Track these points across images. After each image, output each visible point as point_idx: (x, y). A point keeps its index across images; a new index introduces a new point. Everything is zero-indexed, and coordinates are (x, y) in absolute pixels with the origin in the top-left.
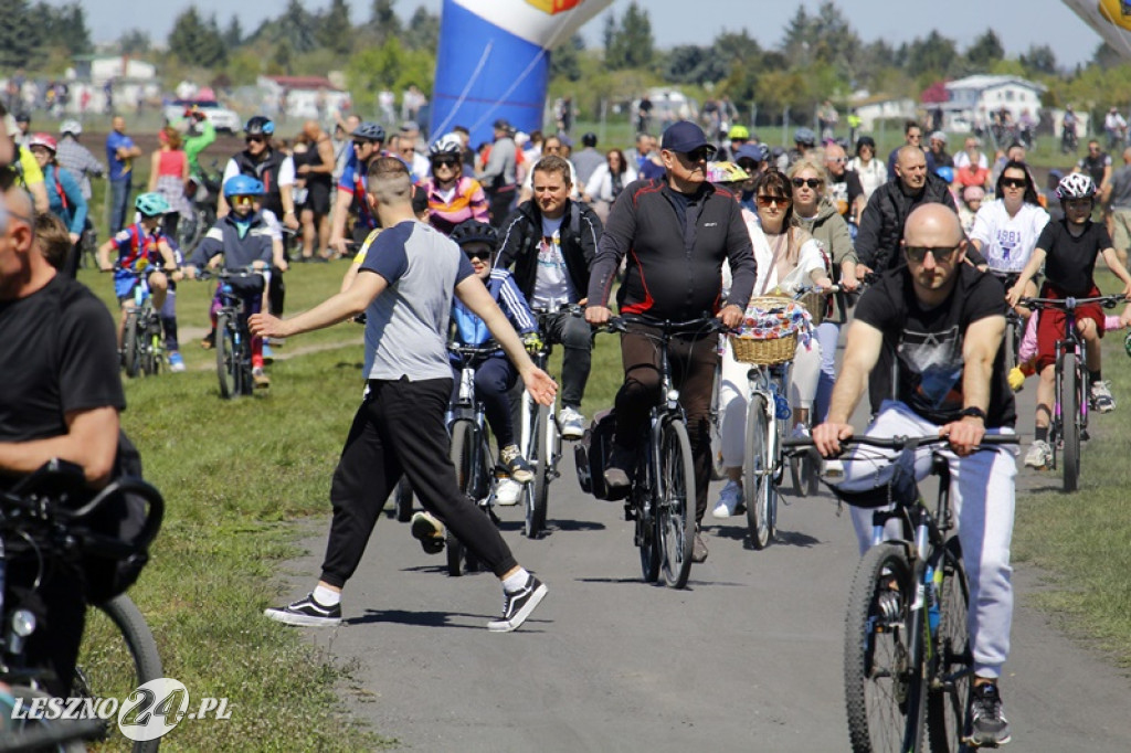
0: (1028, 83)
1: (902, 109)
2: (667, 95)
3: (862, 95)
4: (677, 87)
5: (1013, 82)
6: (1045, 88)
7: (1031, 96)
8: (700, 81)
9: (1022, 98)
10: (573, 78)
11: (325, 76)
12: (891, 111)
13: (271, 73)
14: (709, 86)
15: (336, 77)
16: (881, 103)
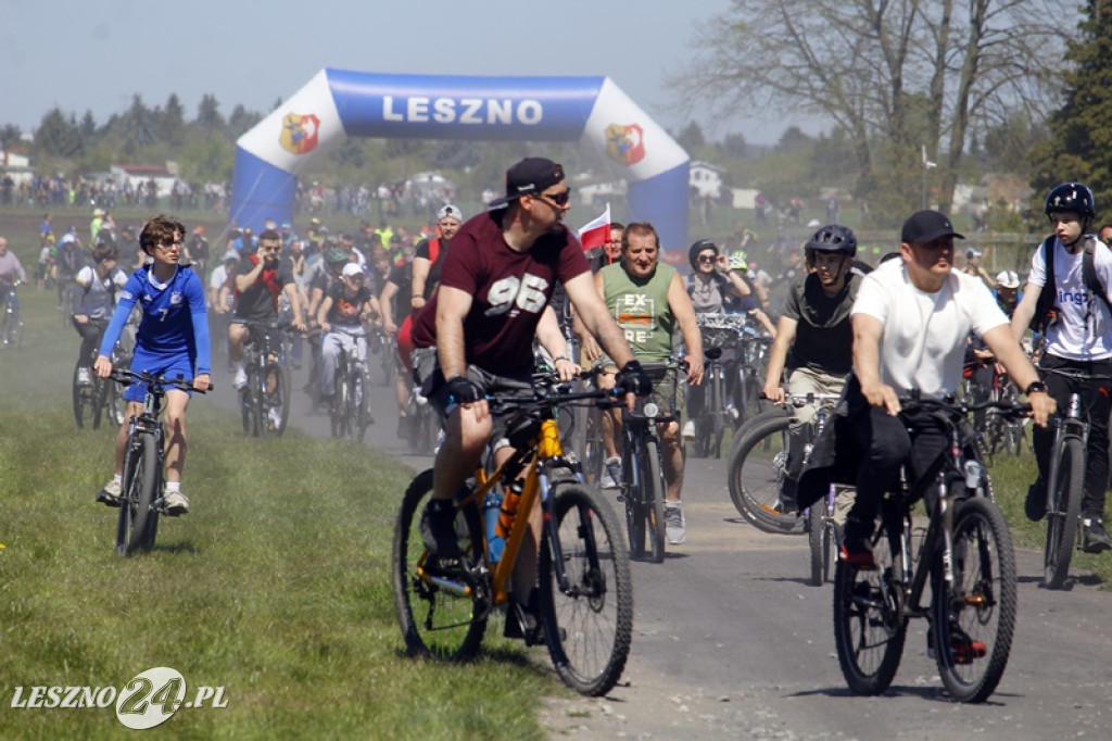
0: (712, 166)
1: (614, 187)
2: (431, 178)
3: (584, 176)
4: (438, 171)
5: (702, 166)
6: (724, 170)
7: (713, 175)
8: (459, 167)
9: (707, 177)
10: (359, 164)
11: (165, 166)
12: (605, 189)
13: (122, 163)
14: (468, 170)
15: (172, 166)
16: (598, 183)
